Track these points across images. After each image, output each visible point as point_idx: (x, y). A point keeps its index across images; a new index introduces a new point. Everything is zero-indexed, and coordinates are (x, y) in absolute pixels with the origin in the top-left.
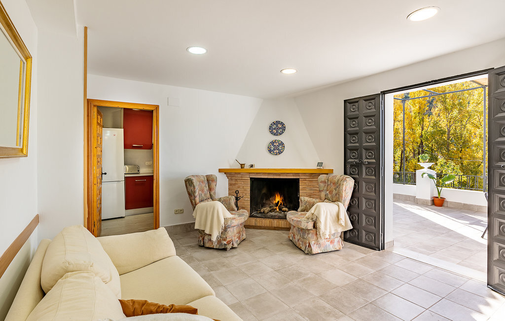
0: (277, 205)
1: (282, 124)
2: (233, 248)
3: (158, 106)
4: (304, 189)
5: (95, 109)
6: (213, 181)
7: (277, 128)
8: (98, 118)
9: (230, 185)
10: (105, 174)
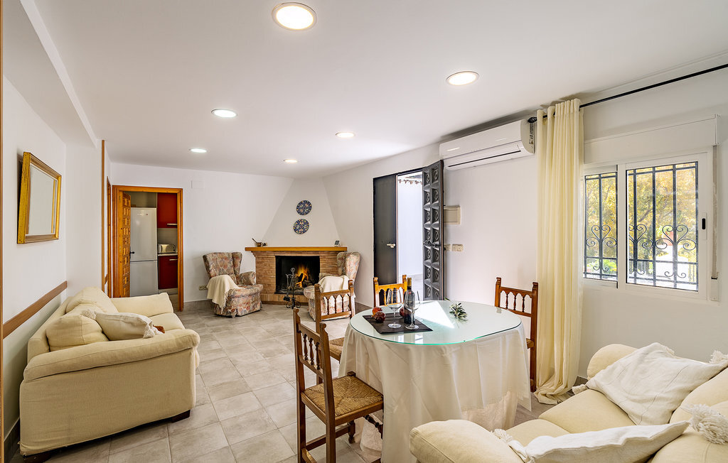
0: (300, 279)
1: (309, 203)
2: (237, 316)
3: (182, 189)
4: (324, 266)
5: (121, 194)
6: (237, 258)
7: (304, 207)
8: (124, 201)
9: (257, 263)
10: (133, 253)
